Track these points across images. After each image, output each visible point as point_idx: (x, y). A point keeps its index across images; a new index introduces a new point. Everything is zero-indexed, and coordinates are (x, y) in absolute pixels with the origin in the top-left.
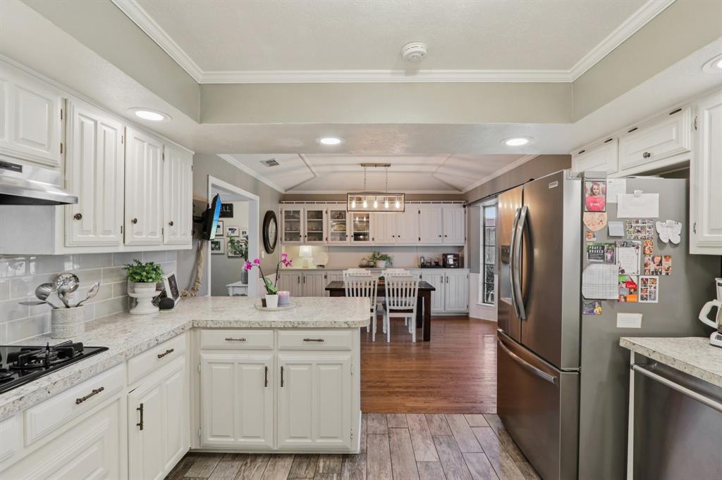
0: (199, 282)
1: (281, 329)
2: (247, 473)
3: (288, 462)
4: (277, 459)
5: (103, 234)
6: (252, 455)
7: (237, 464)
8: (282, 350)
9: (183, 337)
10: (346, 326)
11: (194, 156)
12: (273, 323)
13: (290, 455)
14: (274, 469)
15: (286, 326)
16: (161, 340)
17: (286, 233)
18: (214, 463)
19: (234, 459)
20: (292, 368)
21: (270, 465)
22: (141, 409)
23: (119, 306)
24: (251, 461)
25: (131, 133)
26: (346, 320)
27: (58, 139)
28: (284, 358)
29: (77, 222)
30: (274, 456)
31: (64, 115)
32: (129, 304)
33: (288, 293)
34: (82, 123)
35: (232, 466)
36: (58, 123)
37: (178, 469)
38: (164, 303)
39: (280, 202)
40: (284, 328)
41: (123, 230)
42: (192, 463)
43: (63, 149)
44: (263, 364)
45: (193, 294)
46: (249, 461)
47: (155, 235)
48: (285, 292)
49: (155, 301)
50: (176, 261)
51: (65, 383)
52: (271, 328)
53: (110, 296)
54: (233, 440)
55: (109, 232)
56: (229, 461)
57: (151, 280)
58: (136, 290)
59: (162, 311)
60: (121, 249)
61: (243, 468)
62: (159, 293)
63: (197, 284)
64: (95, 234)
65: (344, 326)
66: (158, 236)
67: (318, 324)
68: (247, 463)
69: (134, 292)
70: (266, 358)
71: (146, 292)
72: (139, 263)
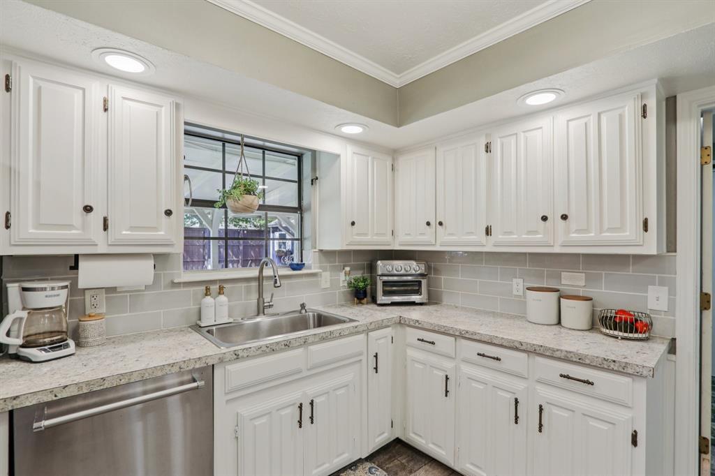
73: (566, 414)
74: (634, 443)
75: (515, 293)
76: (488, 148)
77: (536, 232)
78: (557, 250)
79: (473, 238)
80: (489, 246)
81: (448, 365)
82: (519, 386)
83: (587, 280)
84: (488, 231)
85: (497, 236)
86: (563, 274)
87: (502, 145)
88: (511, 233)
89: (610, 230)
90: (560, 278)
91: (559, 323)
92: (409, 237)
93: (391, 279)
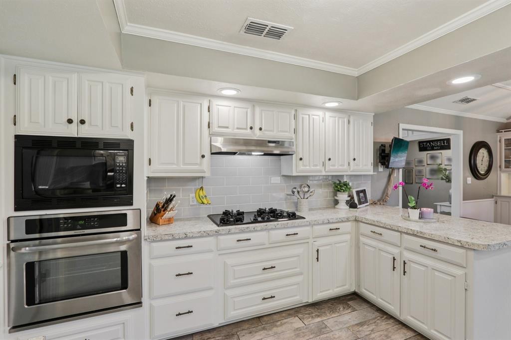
0: (388, 196)
1: (404, 233)
2: (379, 321)
3: (410, 334)
4: (404, 327)
5: (313, 166)
6: (390, 315)
7: (377, 314)
8: (407, 249)
9: (349, 224)
10: (460, 244)
11: (374, 116)
12: (399, 228)
13: (415, 331)
14: (397, 331)
15: (408, 232)
16: (331, 221)
17: (505, 161)
18: (365, 306)
19: (377, 311)
20: (413, 265)
21: (396, 327)
22: (318, 251)
23: (333, 203)
24: (386, 318)
25: (328, 114)
26: (459, 239)
27: (293, 127)
28: (408, 255)
29: (301, 162)
30: (404, 325)
31: (295, 117)
32: (336, 202)
33: (432, 210)
34: (303, 118)
35: (374, 313)
36: (293, 121)
37: (347, 298)
38: (352, 205)
39: (498, 131)
40: (407, 233)
41: (324, 164)
42: (355, 299)
43: (295, 131)
44: (393, 255)
45: (382, 204)
46: (385, 317)
47: (344, 166)
48: (429, 209)
49: (347, 202)
50: (370, 182)
51: (282, 226)
52: (398, 231)
53: (327, 197)
54: (375, 297)
55: (316, 165)
56: (374, 310)
57: (342, 191)
58: (338, 195)
59: (351, 209)
60: (324, 173)
61: (379, 318)
62: (349, 198)
63: (386, 197)
64: (309, 166)
65: (457, 243)
66: (346, 167)
67: (433, 236)
68: (383, 317)
69: (337, 197)
70: (395, 251)
71: (343, 197)
72: (340, 181)
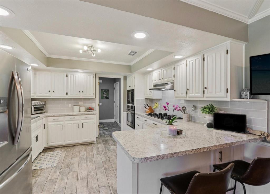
5: (181, 94)
29: (175, 92)
73: (86, 123)
74: (95, 124)
75: (69, 107)
76: (67, 76)
77: (77, 94)
78: (81, 98)
79: (63, 95)
80: (67, 97)
81: (62, 123)
82: (78, 122)
83: (84, 103)
84: (67, 94)
85: (69, 95)
86: (79, 102)
87: (70, 76)
88: (72, 94)
89: (89, 94)
90: (79, 103)
91: (80, 111)
92: (41, 95)
93: (37, 106)
